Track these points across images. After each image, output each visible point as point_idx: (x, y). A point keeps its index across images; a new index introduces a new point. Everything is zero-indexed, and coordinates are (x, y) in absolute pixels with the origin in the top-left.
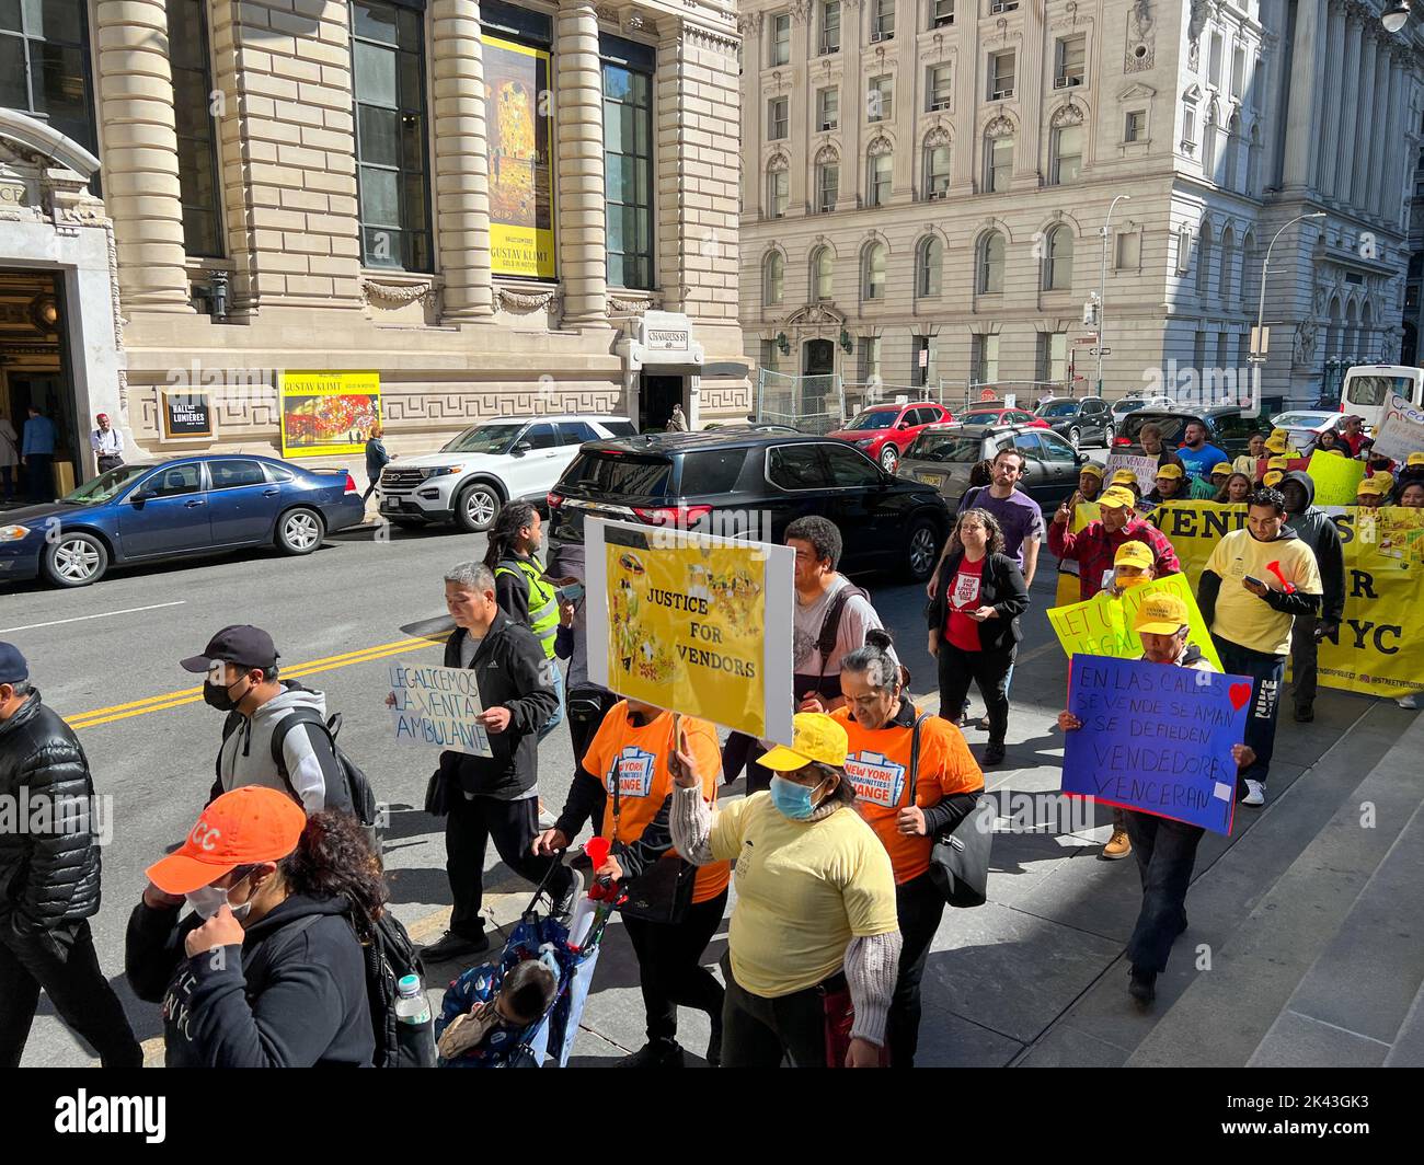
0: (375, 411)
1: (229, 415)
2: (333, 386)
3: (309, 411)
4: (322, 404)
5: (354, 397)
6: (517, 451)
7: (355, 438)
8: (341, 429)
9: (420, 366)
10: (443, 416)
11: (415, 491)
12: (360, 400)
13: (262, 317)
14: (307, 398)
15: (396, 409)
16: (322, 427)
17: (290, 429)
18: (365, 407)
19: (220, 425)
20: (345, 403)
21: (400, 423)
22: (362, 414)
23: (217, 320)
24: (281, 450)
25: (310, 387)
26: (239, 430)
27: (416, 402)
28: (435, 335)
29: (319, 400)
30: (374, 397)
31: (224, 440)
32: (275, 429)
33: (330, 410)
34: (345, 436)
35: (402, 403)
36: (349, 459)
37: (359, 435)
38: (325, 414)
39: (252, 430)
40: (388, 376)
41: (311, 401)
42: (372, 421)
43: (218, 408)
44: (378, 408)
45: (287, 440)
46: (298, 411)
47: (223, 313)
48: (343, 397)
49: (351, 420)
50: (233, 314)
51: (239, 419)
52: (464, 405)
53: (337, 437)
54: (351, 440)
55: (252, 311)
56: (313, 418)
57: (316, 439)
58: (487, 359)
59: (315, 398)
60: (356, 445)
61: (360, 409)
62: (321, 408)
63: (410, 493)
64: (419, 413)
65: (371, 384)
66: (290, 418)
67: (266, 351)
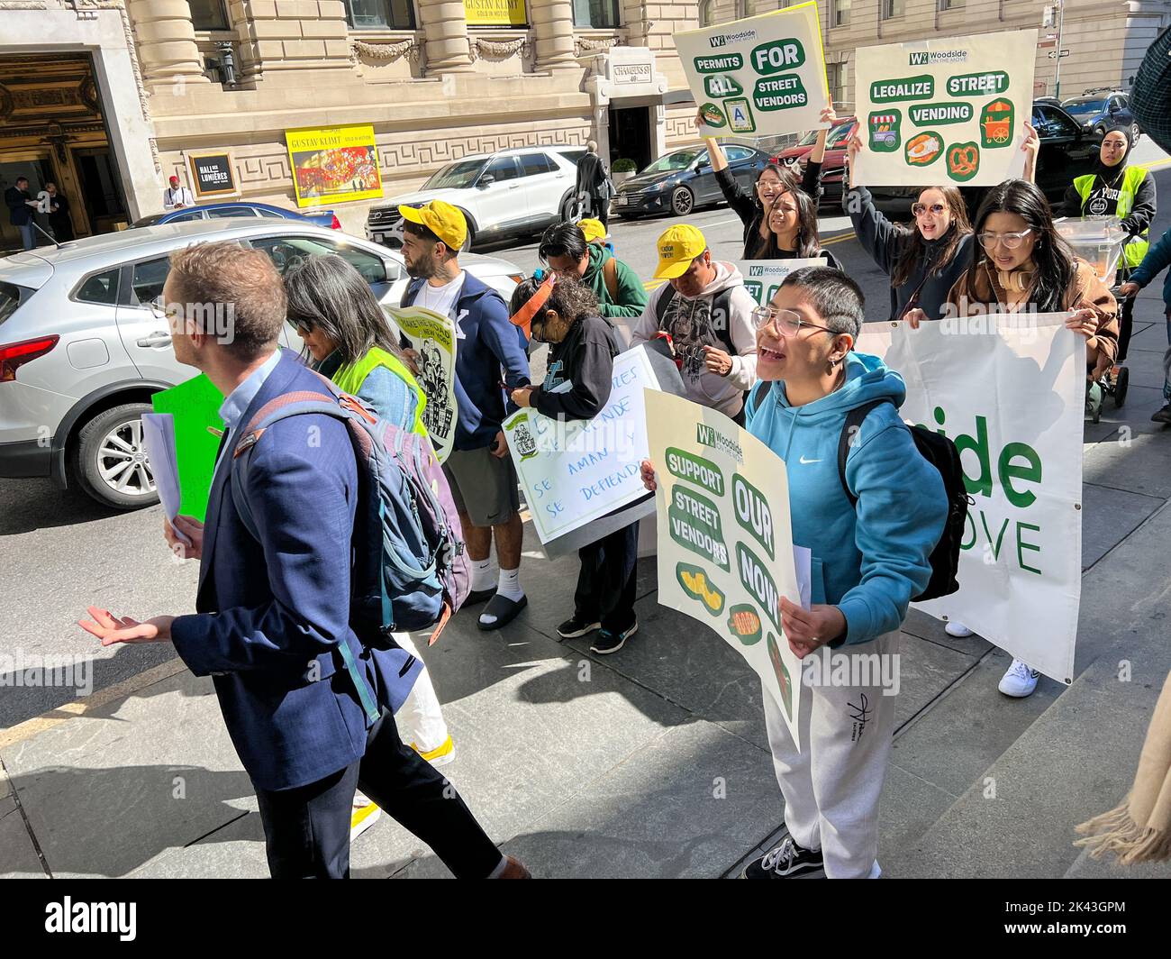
0: (373, 161)
1: (248, 172)
2: (334, 140)
3: (315, 164)
4: (326, 158)
5: (354, 149)
6: (481, 184)
7: (358, 186)
8: (345, 178)
9: (409, 116)
10: (432, 161)
11: (394, 226)
12: (360, 151)
13: (265, 82)
14: (313, 153)
15: (391, 158)
16: (329, 178)
17: (302, 182)
18: (364, 157)
19: (242, 182)
20: (346, 155)
21: (395, 170)
22: (363, 163)
23: (228, 87)
24: (296, 201)
25: (314, 142)
26: (258, 186)
27: (408, 150)
28: (420, 87)
29: (323, 154)
30: (371, 148)
31: (246, 194)
32: (289, 182)
33: (334, 163)
34: (349, 185)
35: (396, 152)
36: (354, 205)
37: (361, 183)
38: (330, 166)
39: (269, 184)
40: (381, 128)
41: (317, 155)
42: (372, 169)
43: (238, 167)
44: (375, 157)
45: (300, 191)
46: (306, 165)
47: (233, 81)
48: (344, 150)
49: (352, 170)
50: (243, 81)
51: (257, 175)
52: (450, 150)
53: (343, 186)
54: (355, 188)
55: (257, 76)
56: (319, 170)
57: (325, 189)
58: (468, 105)
59: (319, 152)
60: (359, 192)
61: (359, 160)
62: (326, 160)
63: (391, 229)
64: (411, 160)
65: (365, 136)
66: (301, 172)
67: (271, 113)
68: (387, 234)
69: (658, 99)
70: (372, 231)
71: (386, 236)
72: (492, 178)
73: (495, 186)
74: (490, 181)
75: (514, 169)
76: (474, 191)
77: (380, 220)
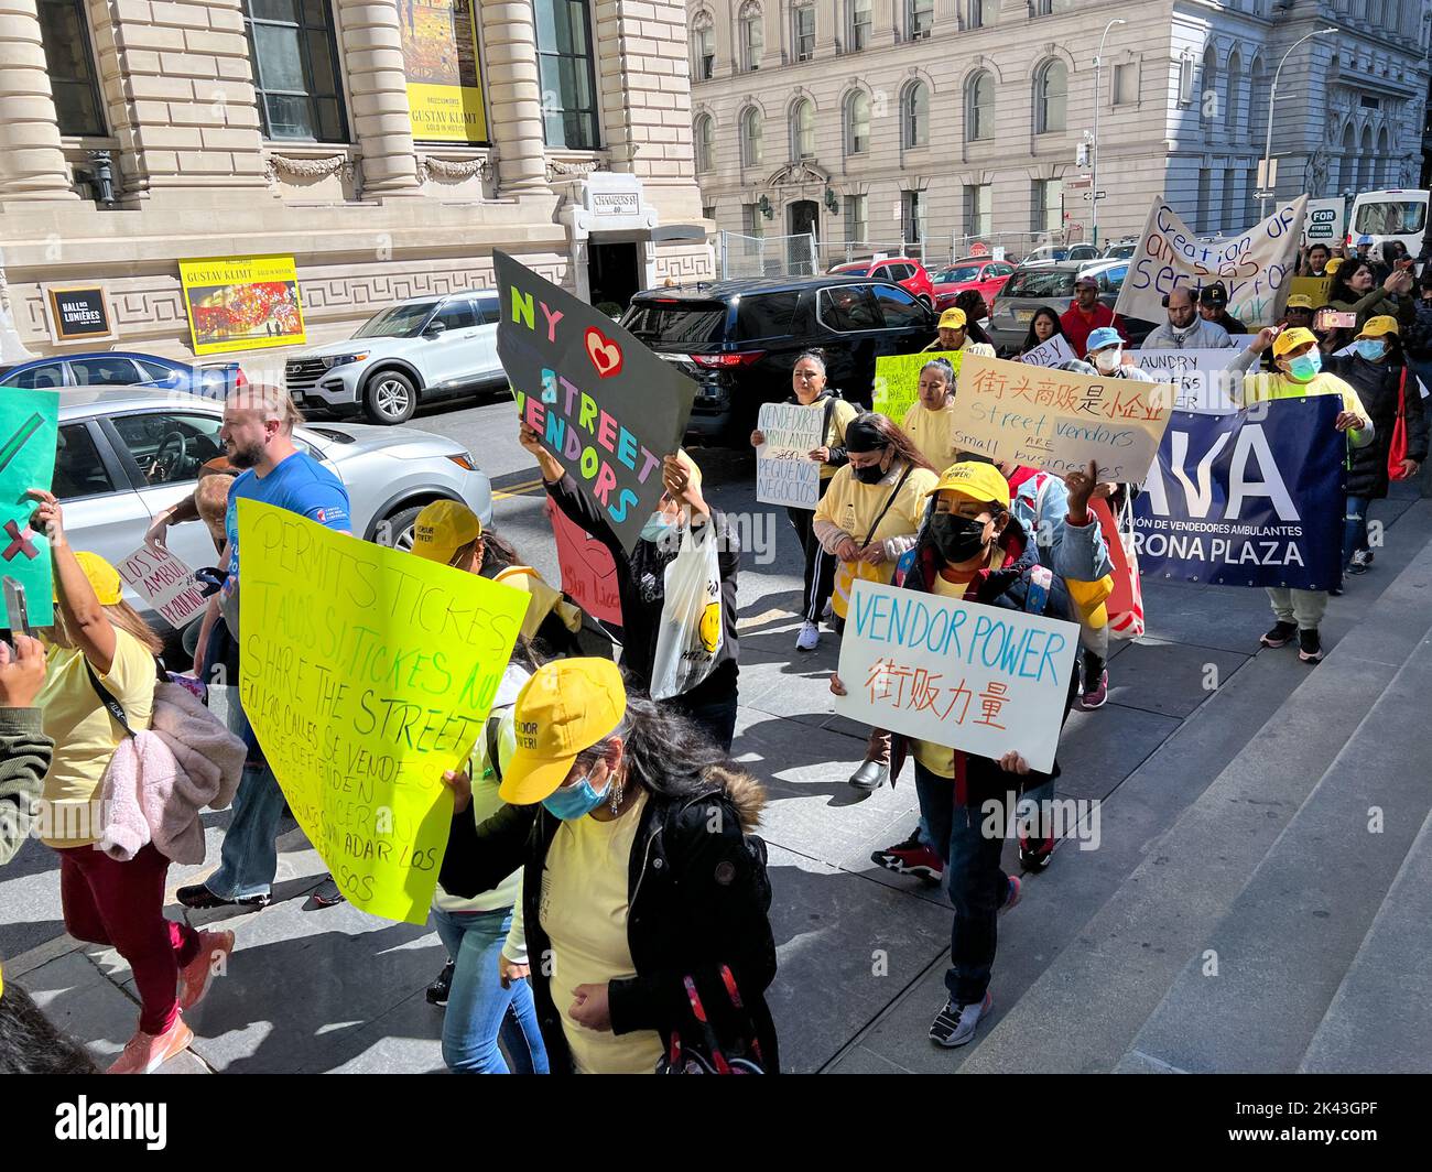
0: (293, 299)
1: (128, 311)
2: (244, 274)
3: (218, 302)
4: (233, 294)
5: (268, 284)
6: (430, 333)
7: (274, 330)
8: (257, 320)
9: (339, 246)
10: (370, 301)
11: (317, 383)
12: (276, 287)
13: (154, 202)
14: (215, 288)
15: (317, 296)
16: (236, 320)
17: (199, 324)
18: (281, 295)
19: (119, 323)
20: (258, 292)
21: (322, 311)
22: (281, 302)
23: (103, 204)
24: (191, 347)
25: (216, 276)
26: (141, 328)
27: (338, 287)
28: (355, 211)
29: (229, 291)
30: (290, 284)
31: (125, 339)
32: (183, 324)
33: (242, 301)
34: (262, 328)
35: (323, 289)
36: (268, 353)
37: (277, 326)
38: (238, 305)
39: (156, 326)
40: (303, 260)
41: (220, 292)
42: (292, 310)
43: (115, 305)
44: (297, 295)
45: (197, 336)
46: (206, 304)
47: (111, 198)
48: (256, 286)
49: (266, 310)
50: (124, 199)
51: (141, 315)
52: (392, 287)
53: (253, 330)
54: (270, 332)
55: (142, 194)
56: (222, 311)
57: (230, 333)
58: (414, 235)
59: (224, 287)
60: (275, 337)
61: (276, 297)
62: (232, 298)
63: (313, 386)
64: (343, 298)
65: (285, 270)
66: (198, 312)
67: (162, 238)
68: (309, 392)
69: (646, 235)
70: (289, 387)
71: (307, 394)
72: (442, 325)
73: (446, 336)
74: (440, 329)
75: (471, 313)
76: (420, 341)
77: (298, 374)
